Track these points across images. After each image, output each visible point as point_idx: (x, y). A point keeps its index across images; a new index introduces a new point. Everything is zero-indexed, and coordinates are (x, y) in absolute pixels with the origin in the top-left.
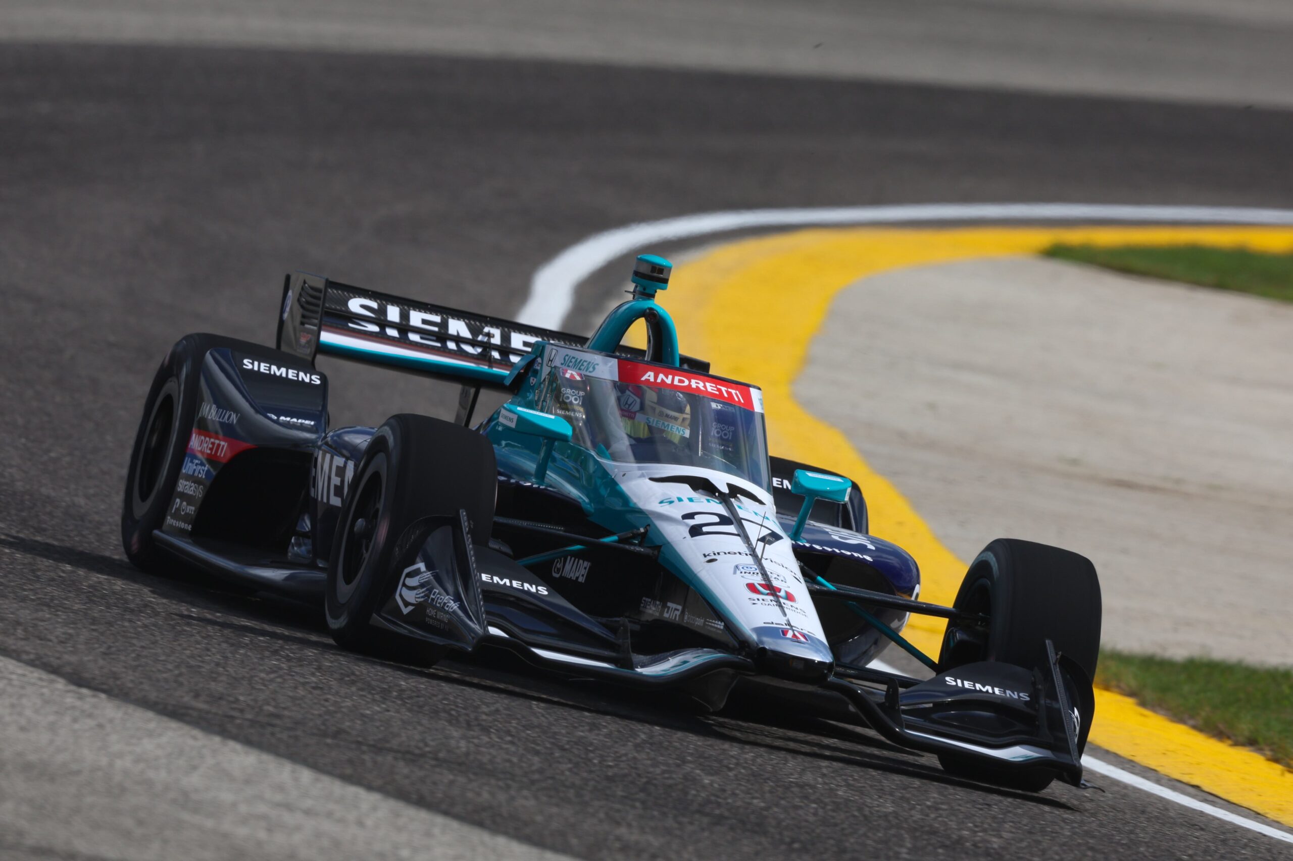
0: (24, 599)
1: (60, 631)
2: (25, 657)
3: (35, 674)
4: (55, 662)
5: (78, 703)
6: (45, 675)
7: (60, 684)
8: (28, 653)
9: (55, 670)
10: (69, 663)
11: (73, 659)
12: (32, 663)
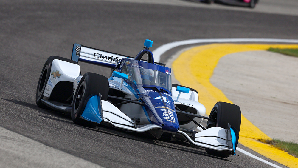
0: (34, 125)
1: (42, 133)
2: (34, 139)
3: (37, 143)
4: (41, 140)
5: (46, 149)
6: (39, 143)
7: (42, 145)
8: (35, 138)
9: (41, 142)
10: (44, 140)
11: (45, 139)
12: (36, 140)
